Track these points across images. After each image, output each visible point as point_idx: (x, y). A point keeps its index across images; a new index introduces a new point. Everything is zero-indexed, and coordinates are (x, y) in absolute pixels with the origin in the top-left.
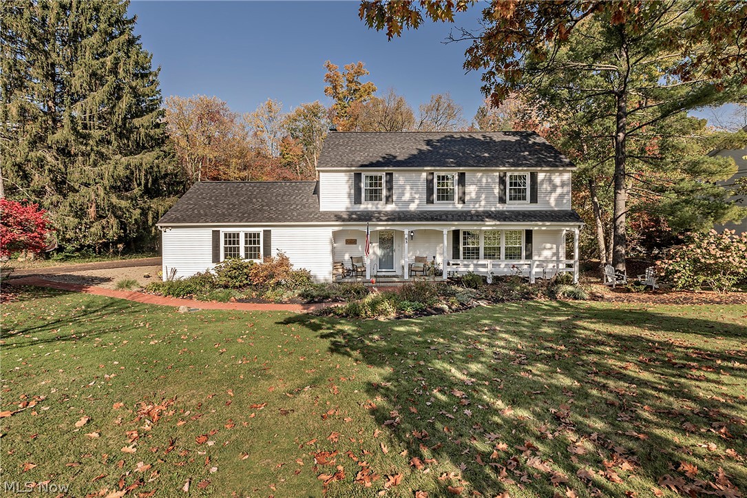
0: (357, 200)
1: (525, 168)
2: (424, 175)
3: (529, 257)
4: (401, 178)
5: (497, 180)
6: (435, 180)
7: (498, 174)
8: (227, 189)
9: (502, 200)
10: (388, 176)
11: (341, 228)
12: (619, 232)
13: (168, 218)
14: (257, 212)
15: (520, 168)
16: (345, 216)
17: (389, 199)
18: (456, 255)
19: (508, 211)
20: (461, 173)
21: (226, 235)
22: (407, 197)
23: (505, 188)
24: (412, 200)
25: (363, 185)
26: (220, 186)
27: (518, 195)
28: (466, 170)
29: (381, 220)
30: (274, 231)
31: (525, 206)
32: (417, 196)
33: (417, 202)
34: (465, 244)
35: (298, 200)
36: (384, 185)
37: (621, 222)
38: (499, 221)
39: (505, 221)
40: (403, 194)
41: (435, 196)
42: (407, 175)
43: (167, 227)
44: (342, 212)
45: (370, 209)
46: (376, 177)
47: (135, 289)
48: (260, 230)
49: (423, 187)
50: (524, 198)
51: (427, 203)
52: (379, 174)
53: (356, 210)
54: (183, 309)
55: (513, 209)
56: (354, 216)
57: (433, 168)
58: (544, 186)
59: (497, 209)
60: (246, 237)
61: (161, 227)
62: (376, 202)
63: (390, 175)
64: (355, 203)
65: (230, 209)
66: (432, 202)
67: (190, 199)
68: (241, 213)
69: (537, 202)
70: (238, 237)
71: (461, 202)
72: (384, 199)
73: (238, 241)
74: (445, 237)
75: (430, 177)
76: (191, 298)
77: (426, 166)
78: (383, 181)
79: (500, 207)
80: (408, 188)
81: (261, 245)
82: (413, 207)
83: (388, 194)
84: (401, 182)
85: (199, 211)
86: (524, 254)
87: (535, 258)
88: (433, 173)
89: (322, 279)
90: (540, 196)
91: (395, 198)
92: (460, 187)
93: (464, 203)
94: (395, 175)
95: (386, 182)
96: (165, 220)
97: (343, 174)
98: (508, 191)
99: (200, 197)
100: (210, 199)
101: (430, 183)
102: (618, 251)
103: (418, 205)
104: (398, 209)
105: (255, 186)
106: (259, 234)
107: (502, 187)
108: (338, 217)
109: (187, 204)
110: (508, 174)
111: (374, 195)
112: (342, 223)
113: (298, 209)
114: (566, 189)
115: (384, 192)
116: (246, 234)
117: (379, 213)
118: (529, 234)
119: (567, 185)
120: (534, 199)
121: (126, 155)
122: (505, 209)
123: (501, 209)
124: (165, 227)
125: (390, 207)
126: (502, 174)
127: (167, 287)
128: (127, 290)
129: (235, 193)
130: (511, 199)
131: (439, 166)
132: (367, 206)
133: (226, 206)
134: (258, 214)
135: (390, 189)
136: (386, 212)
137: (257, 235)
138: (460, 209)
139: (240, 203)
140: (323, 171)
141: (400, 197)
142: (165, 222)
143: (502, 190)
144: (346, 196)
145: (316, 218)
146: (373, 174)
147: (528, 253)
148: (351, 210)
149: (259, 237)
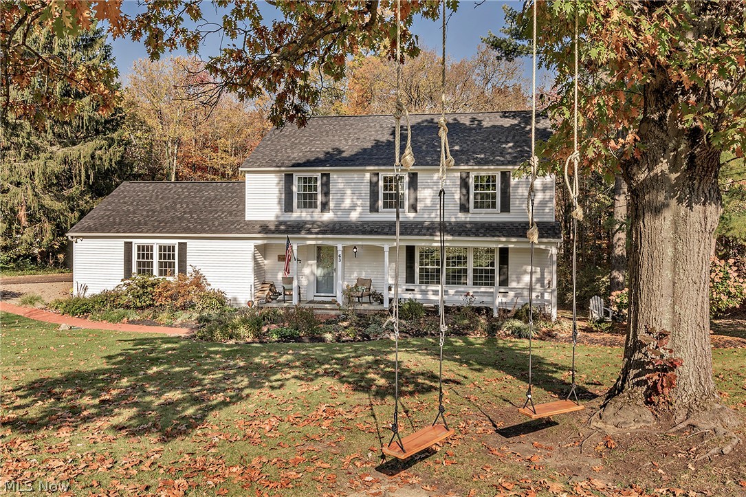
0: (288, 207)
1: (492, 167)
2: (368, 175)
3: (504, 283)
4: (340, 180)
5: (458, 182)
6: (381, 183)
7: (459, 174)
8: (153, 191)
9: (464, 208)
10: (325, 178)
11: (265, 242)
12: (616, 252)
13: (80, 226)
14: (176, 220)
15: (486, 167)
16: (272, 227)
17: (325, 206)
18: (410, 278)
19: (470, 223)
20: (413, 174)
21: (139, 247)
22: (347, 203)
23: (468, 193)
24: (353, 208)
25: (295, 189)
26: (148, 187)
27: (485, 202)
28: (419, 170)
29: (311, 233)
30: (191, 244)
31: (493, 216)
32: (359, 202)
33: (359, 210)
34: (421, 264)
35: (227, 206)
36: (319, 189)
37: (619, 239)
38: (452, 235)
39: (459, 235)
40: (342, 200)
41: (381, 203)
42: (348, 175)
43: (78, 237)
44: (269, 221)
45: (303, 219)
46: (310, 178)
47: (39, 305)
48: (175, 242)
49: (366, 191)
50: (494, 206)
51: (371, 211)
52: (314, 175)
53: (288, 219)
54: (64, 327)
55: (478, 220)
56: (282, 227)
57: (376, 168)
58: (520, 191)
59: (458, 220)
60: (160, 250)
61: (72, 237)
62: (311, 210)
63: (326, 176)
64: (285, 211)
65: (148, 216)
66: (377, 211)
67: (109, 204)
68: (158, 221)
69: (509, 212)
70: (152, 250)
71: (412, 210)
72: (319, 206)
73: (152, 255)
74: (387, 254)
75: (375, 179)
76: (86, 317)
77: (369, 165)
78: (319, 183)
79: (462, 217)
80: (349, 192)
81: (176, 261)
82: (354, 216)
83: (324, 200)
84: (341, 186)
85: (114, 219)
86: (497, 279)
87: (513, 285)
88: (378, 174)
89: (243, 302)
90: (515, 203)
91: (332, 205)
92: (412, 191)
93: (416, 212)
94: (333, 177)
95: (322, 184)
96: (76, 229)
97: (272, 176)
98: (472, 197)
99: (122, 201)
100: (132, 203)
101: (374, 186)
102: (614, 278)
103: (360, 214)
104: (336, 219)
105: (186, 188)
106: (174, 247)
107: (464, 191)
108: (264, 228)
109: (105, 210)
110: (472, 175)
111: (308, 202)
112: (265, 236)
113: (222, 218)
114: (548, 194)
115: (320, 198)
116: (160, 247)
117: (313, 223)
118: (504, 252)
119: (550, 188)
120: (506, 208)
121: (66, 145)
122: (468, 220)
123: (463, 219)
124: (76, 237)
125: (328, 217)
126: (464, 175)
127: (65, 304)
128: (30, 307)
129: (160, 197)
130: (476, 207)
131: (384, 165)
132: (299, 214)
133: (145, 213)
134: (175, 223)
135: (326, 193)
136: (322, 222)
137: (171, 248)
138: (411, 219)
139: (162, 209)
140: (249, 172)
141: (338, 204)
142: (76, 232)
143: (464, 195)
144: (276, 201)
145: (238, 229)
146: (308, 175)
147: (502, 278)
148: (281, 219)
149: (174, 251)
